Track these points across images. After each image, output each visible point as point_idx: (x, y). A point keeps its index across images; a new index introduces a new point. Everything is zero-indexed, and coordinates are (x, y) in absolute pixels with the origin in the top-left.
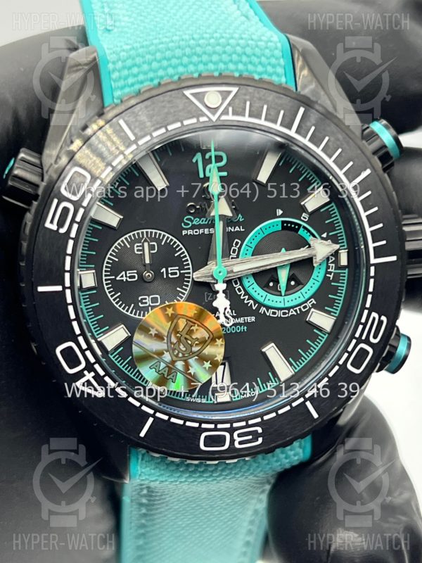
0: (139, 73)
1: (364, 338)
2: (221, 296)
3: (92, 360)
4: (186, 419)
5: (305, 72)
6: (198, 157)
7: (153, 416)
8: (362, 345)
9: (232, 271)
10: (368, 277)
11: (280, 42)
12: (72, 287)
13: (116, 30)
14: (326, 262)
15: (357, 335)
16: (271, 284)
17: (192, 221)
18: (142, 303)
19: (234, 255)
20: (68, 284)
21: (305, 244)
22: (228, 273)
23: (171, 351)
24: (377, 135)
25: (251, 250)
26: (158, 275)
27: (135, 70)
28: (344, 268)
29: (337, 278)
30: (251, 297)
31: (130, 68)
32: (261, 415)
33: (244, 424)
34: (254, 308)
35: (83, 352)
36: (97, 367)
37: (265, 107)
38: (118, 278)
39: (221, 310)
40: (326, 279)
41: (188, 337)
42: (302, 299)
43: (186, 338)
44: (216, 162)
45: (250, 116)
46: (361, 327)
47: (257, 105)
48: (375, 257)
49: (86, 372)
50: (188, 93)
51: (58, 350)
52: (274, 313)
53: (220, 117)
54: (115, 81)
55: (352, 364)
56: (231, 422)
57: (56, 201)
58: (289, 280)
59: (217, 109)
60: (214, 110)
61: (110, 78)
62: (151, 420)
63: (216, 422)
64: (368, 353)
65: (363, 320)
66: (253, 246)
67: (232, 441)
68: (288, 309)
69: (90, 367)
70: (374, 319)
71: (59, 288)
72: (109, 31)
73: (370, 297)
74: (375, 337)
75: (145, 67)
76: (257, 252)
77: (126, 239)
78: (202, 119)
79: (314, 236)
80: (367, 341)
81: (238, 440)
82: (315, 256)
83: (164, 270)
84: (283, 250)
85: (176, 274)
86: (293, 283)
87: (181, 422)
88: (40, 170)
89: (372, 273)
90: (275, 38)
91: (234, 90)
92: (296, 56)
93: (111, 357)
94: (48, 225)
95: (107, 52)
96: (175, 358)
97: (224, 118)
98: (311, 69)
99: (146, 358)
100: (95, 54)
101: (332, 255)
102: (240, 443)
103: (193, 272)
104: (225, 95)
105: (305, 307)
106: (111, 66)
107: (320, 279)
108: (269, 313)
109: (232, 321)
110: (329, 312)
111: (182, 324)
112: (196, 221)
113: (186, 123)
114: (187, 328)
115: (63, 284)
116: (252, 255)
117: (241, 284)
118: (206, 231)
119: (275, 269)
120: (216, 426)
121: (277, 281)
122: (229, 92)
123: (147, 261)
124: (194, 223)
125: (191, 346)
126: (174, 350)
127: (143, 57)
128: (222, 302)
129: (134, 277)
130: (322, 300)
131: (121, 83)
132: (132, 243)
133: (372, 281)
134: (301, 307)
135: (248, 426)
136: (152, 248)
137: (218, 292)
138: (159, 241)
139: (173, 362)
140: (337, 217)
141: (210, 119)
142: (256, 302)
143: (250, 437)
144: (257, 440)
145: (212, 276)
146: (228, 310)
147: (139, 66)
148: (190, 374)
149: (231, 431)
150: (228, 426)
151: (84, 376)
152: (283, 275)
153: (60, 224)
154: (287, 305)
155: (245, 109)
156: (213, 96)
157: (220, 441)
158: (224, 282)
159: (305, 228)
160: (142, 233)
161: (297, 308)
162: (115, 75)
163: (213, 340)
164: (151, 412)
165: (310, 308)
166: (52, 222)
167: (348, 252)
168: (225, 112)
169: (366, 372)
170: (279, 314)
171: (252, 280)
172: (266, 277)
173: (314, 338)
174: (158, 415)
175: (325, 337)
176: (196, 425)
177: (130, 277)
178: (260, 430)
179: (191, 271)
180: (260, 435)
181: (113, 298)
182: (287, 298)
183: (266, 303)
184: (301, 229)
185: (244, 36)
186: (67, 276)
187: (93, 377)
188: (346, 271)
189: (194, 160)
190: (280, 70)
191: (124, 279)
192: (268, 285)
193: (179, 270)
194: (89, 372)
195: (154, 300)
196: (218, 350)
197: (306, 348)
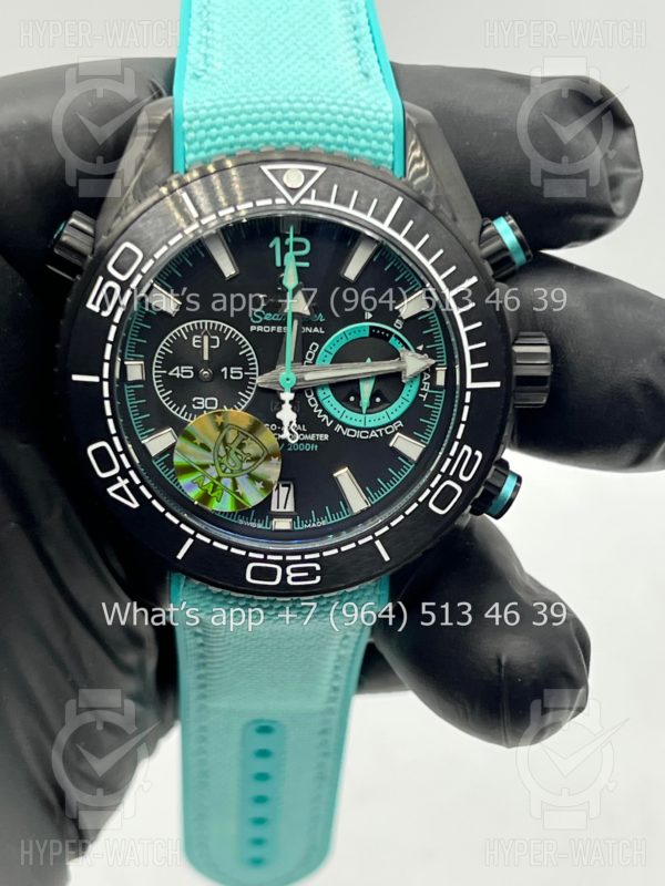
0: (218, 136)
1: (451, 474)
2: (287, 407)
3: (127, 465)
4: (231, 545)
5: (417, 153)
6: (276, 242)
7: (193, 537)
8: (449, 482)
9: (303, 380)
10: (462, 403)
11: (393, 112)
12: (110, 380)
13: (205, 78)
14: (419, 378)
15: (443, 470)
16: (352, 399)
17: (263, 316)
18: (197, 405)
19: (310, 360)
20: (106, 375)
21: (395, 355)
22: (298, 380)
23: (218, 465)
24: (498, 234)
25: (330, 357)
26: (217, 374)
27: (214, 131)
28: (440, 388)
29: (431, 398)
30: (325, 412)
31: (207, 129)
32: (319, 550)
33: (299, 558)
34: (328, 425)
35: (117, 454)
36: (132, 473)
37: (356, 193)
38: (171, 374)
39: (286, 424)
40: (417, 399)
41: (238, 451)
42: (387, 420)
43: (236, 453)
44: (295, 249)
45: (336, 202)
46: (448, 461)
47: (347, 189)
48: (473, 381)
49: (119, 478)
50: (265, 168)
51: (90, 449)
52: (352, 433)
53: (300, 200)
54: (190, 143)
55: (434, 503)
56: (284, 554)
57: (101, 279)
58: (373, 396)
59: (297, 190)
60: (293, 191)
61: (184, 139)
62: (190, 541)
63: (266, 553)
64: (456, 492)
65: (452, 453)
66: (334, 351)
67: (285, 576)
68: (370, 429)
69: (124, 473)
70: (466, 453)
71: (96, 379)
72: (198, 77)
73: (462, 427)
74: (466, 474)
75: (226, 129)
76: (338, 359)
77: (183, 329)
78: (279, 201)
79: (407, 348)
80: (455, 478)
81: (291, 575)
82: (405, 370)
83: (225, 369)
84: (369, 360)
85: (239, 375)
86: (378, 400)
87: (225, 548)
88: (91, 239)
89: (468, 400)
90: (389, 107)
91: (321, 170)
92: (409, 133)
93: (155, 463)
94: (89, 305)
95: (185, 107)
96: (222, 475)
97: (304, 202)
98: (424, 149)
99: (188, 469)
100: (170, 111)
101: (427, 371)
102: (294, 579)
103: (260, 374)
104: (308, 175)
105: (389, 430)
106: (185, 125)
107: (411, 398)
108: (346, 432)
109: (298, 437)
110: (418, 439)
111: (232, 436)
112: (268, 316)
113: (259, 203)
114: (238, 441)
115: (100, 374)
116: (332, 363)
117: (316, 395)
118: (279, 329)
119: (357, 382)
120: (265, 556)
121: (358, 396)
122: (314, 172)
123: (206, 357)
124: (266, 318)
125: (242, 461)
126: (221, 464)
127: (225, 117)
128: (287, 415)
129: (189, 374)
130: (411, 423)
131: (196, 145)
132: (190, 335)
133: (466, 409)
134: (386, 429)
135: (303, 561)
136: (212, 342)
137: (283, 402)
138: (222, 335)
139: (219, 479)
140: (437, 329)
141: (288, 202)
142: (331, 417)
143: (306, 574)
144: (315, 579)
145: (278, 383)
146: (294, 424)
147: (219, 128)
148: (238, 494)
149: (284, 564)
150: (280, 558)
151: (117, 482)
152: (366, 389)
153: (103, 307)
154: (369, 425)
155: (330, 194)
156: (294, 175)
157: (271, 574)
158: (292, 391)
159: (397, 337)
160: (204, 324)
161: (380, 430)
162: (191, 135)
163: (268, 458)
164: (192, 532)
165: (396, 432)
166: (94, 303)
167: (446, 371)
168: (307, 195)
169: (452, 514)
170: (358, 434)
171: (328, 392)
172: (346, 391)
173: (398, 467)
174: (199, 536)
175: (411, 467)
176: (243, 553)
177: (185, 374)
178: (318, 568)
179: (257, 374)
180: (318, 573)
181: (163, 396)
182: (368, 417)
183: (344, 420)
184: (393, 338)
185: (349, 102)
186: (106, 366)
187: (127, 485)
188: (443, 392)
189: (271, 245)
190: (386, 146)
191: (178, 375)
192: (347, 400)
193: (243, 371)
194: (123, 478)
195: (211, 403)
196: (272, 470)
197: (388, 478)
